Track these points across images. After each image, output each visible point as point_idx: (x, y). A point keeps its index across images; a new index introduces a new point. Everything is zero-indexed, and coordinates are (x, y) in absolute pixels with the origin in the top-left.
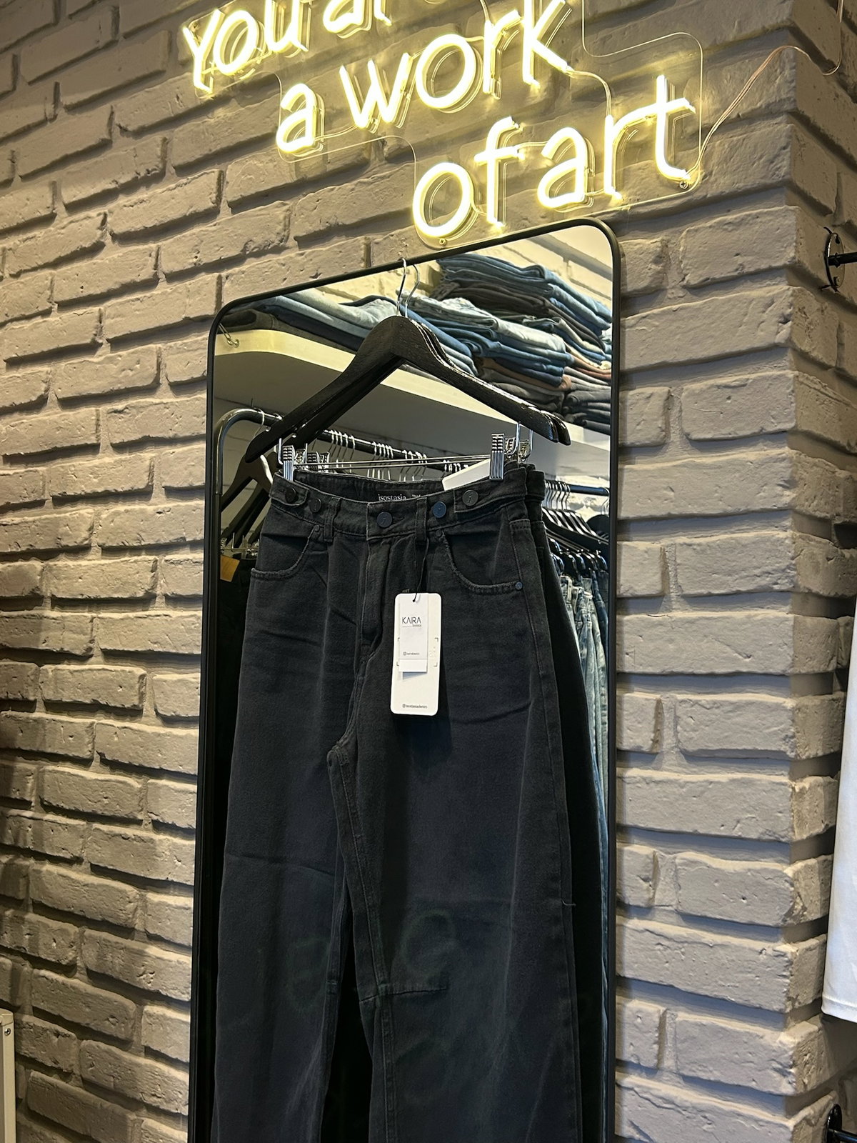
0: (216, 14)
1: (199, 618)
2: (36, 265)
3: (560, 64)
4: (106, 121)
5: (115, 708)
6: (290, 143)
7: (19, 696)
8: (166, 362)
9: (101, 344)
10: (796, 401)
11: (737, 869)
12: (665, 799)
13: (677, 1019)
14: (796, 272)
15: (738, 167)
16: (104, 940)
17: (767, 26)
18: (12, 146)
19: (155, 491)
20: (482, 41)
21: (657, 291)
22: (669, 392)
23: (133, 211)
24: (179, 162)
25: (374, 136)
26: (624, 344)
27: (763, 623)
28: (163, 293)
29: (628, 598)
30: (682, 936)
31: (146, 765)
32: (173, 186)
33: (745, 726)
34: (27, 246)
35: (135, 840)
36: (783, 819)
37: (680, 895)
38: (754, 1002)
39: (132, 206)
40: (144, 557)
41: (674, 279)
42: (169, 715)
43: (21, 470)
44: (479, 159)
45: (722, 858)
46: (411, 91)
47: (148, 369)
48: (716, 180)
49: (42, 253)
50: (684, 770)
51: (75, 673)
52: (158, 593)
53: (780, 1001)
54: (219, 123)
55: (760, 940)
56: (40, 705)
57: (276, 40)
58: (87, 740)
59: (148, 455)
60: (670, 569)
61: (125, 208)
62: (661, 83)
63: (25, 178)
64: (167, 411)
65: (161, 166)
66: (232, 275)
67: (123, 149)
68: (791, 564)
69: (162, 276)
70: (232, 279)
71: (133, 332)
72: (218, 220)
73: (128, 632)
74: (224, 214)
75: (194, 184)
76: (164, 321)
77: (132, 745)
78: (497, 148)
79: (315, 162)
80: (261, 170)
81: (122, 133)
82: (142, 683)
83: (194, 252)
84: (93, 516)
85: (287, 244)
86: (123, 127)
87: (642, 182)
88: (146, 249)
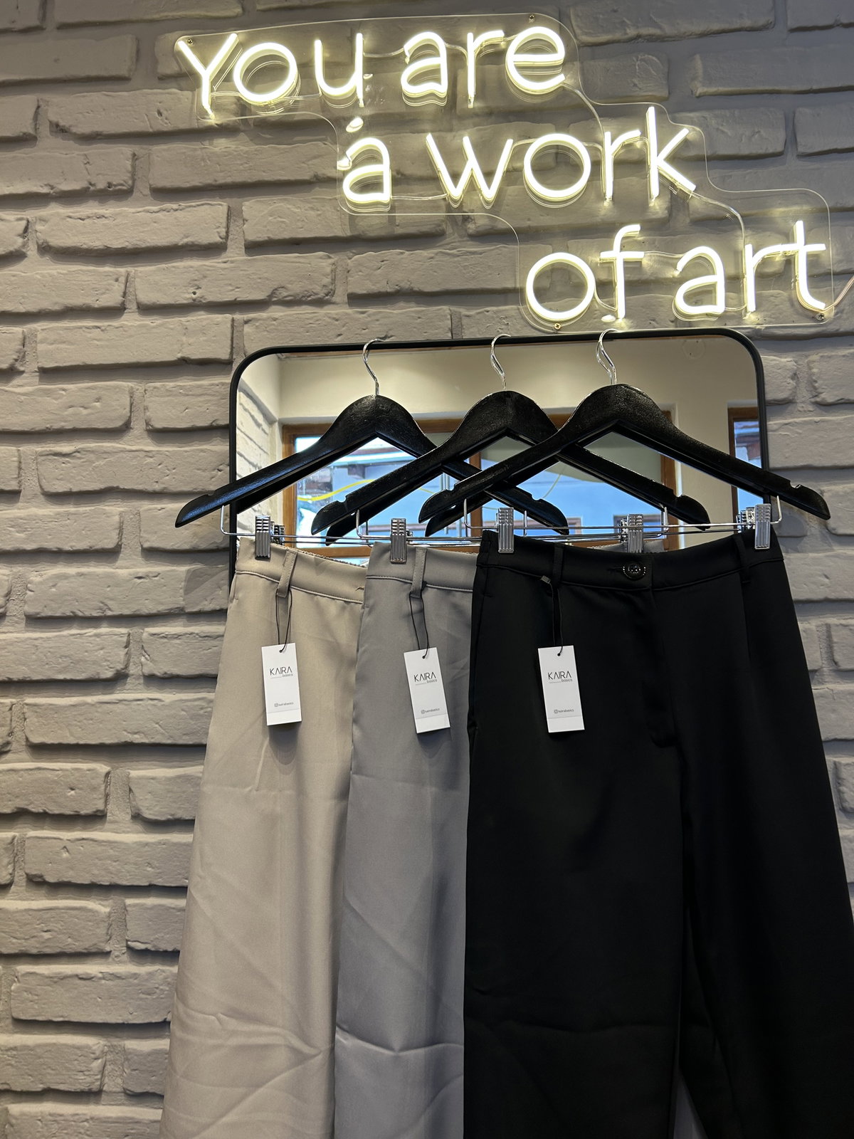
0: (232, 38)
4: (28, 114)
5: (61, 815)
6: (361, 195)
8: (145, 404)
9: (24, 372)
19: (125, 552)
21: (788, 403)
23: (84, 225)
24: (160, 183)
25: (458, 209)
31: (123, 884)
32: (153, 208)
35: (100, 978)
39: (83, 220)
40: (104, 630)
41: (804, 394)
44: (605, 255)
47: (118, 409)
48: (848, 318)
52: (131, 672)
54: (226, 153)
59: (116, 509)
61: (69, 219)
62: (798, 229)
64: (151, 459)
65: (130, 182)
66: (260, 320)
67: (59, 151)
69: (132, 306)
70: (257, 324)
71: (89, 362)
72: (228, 257)
73: (85, 721)
74: (235, 253)
75: (189, 212)
76: (145, 357)
77: (97, 861)
78: (621, 250)
79: (378, 221)
80: (298, 216)
81: (56, 132)
82: (107, 782)
83: (192, 287)
84: (11, 577)
85: (334, 299)
86: (64, 126)
87: (777, 307)
88: (111, 272)
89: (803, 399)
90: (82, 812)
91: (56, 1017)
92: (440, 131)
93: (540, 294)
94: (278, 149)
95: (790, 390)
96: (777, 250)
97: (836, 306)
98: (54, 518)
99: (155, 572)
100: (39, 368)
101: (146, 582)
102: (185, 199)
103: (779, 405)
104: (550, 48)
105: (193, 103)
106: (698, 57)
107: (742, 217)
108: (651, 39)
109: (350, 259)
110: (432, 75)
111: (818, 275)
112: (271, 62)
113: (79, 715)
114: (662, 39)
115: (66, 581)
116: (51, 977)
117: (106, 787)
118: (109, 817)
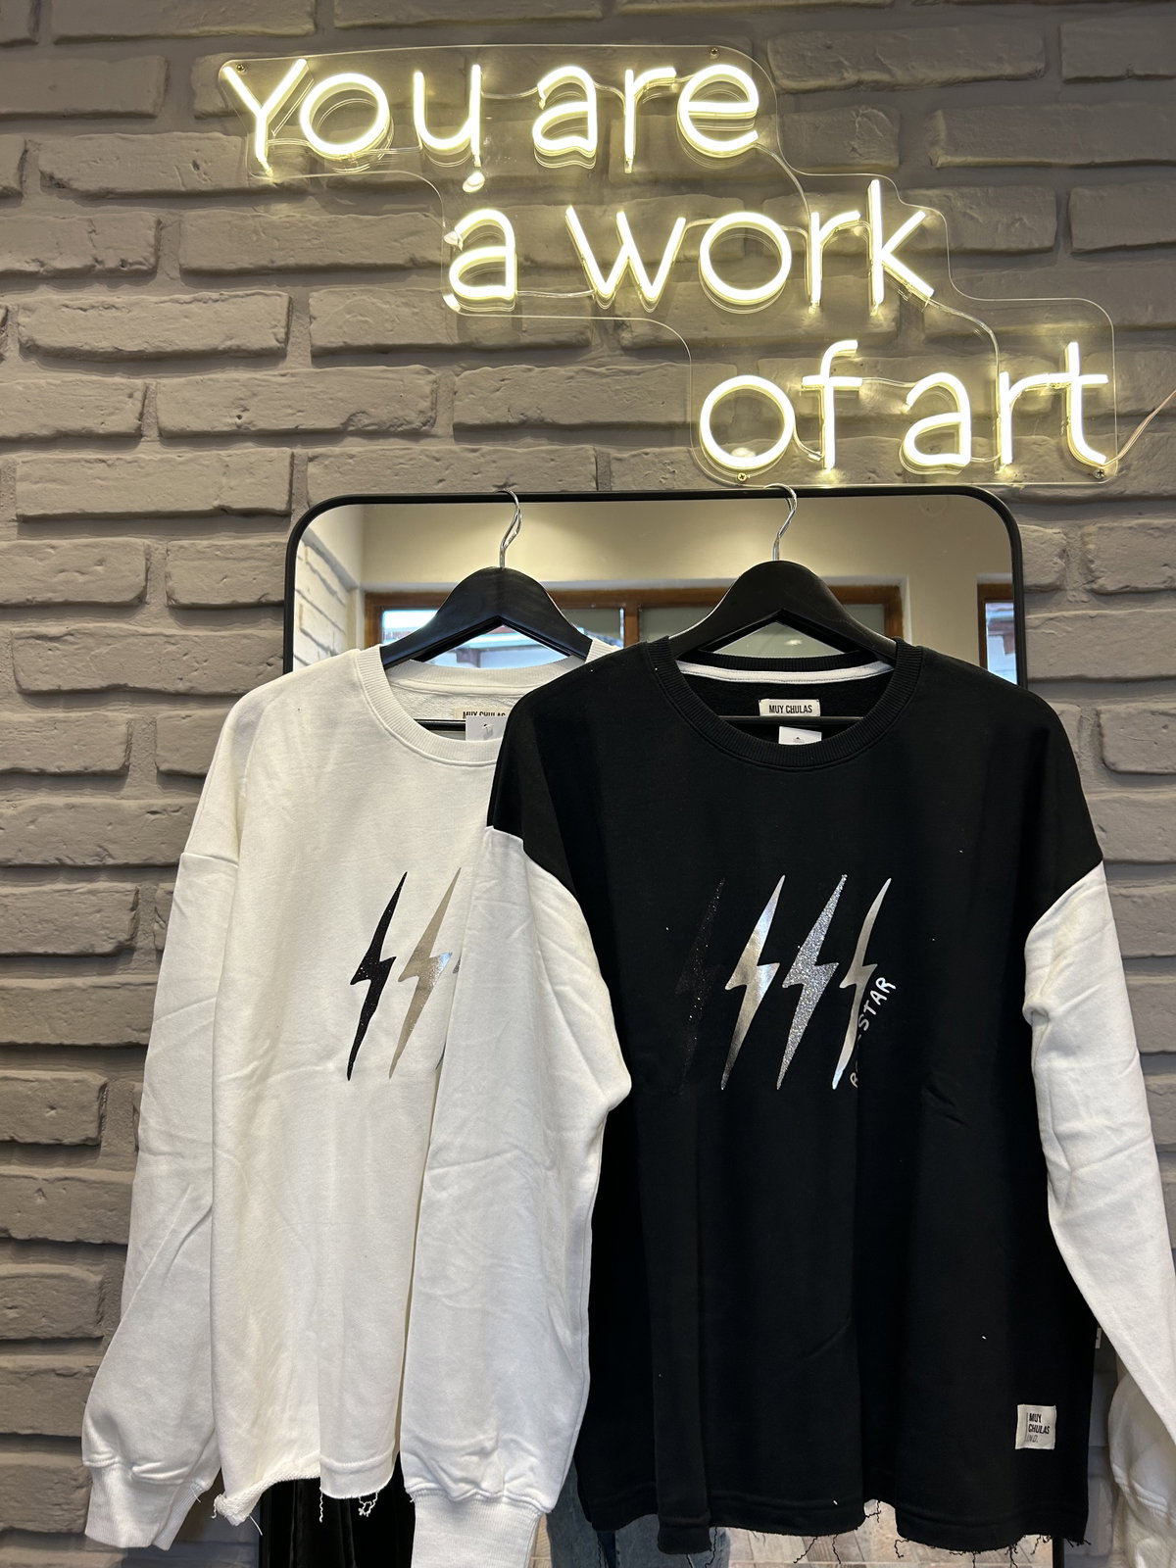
0: (300, 64)
4: (11, 162)
6: (473, 287)
8: (168, 569)
15: (1164, 468)
19: (134, 776)
21: (1054, 590)
23: (86, 318)
24: (194, 263)
25: (608, 312)
28: (162, 461)
32: (183, 297)
39: (85, 310)
40: (103, 884)
41: (1076, 579)
44: (810, 382)
47: (124, 576)
48: (1135, 478)
52: (139, 945)
54: (287, 224)
59: (122, 715)
61: (64, 309)
62: (1071, 353)
64: (173, 648)
65: (152, 260)
66: (329, 456)
67: (55, 214)
69: (152, 433)
70: (327, 463)
71: (90, 511)
72: (287, 368)
73: (73, 1013)
74: (298, 363)
75: (234, 303)
76: (169, 505)
77: (85, 1209)
78: (831, 375)
79: (497, 325)
80: (387, 314)
81: (49, 187)
82: (102, 1098)
83: (237, 408)
85: (434, 430)
86: (61, 179)
87: (1040, 460)
88: (122, 384)
89: (1075, 585)
90: (66, 1141)
91: (23, 1428)
92: (586, 203)
93: (721, 434)
94: (361, 220)
95: (1055, 572)
96: (1042, 381)
97: (1121, 460)
98: (36, 727)
99: (177, 805)
100: (17, 516)
101: (162, 819)
102: (228, 286)
103: (1042, 592)
104: (738, 94)
105: (242, 153)
106: (939, 113)
107: (995, 334)
108: (877, 87)
109: (458, 375)
110: (576, 125)
111: (1097, 417)
112: (353, 100)
113: (65, 1003)
114: (892, 88)
115: (50, 815)
116: (17, 1373)
117: (101, 1105)
118: (104, 1147)
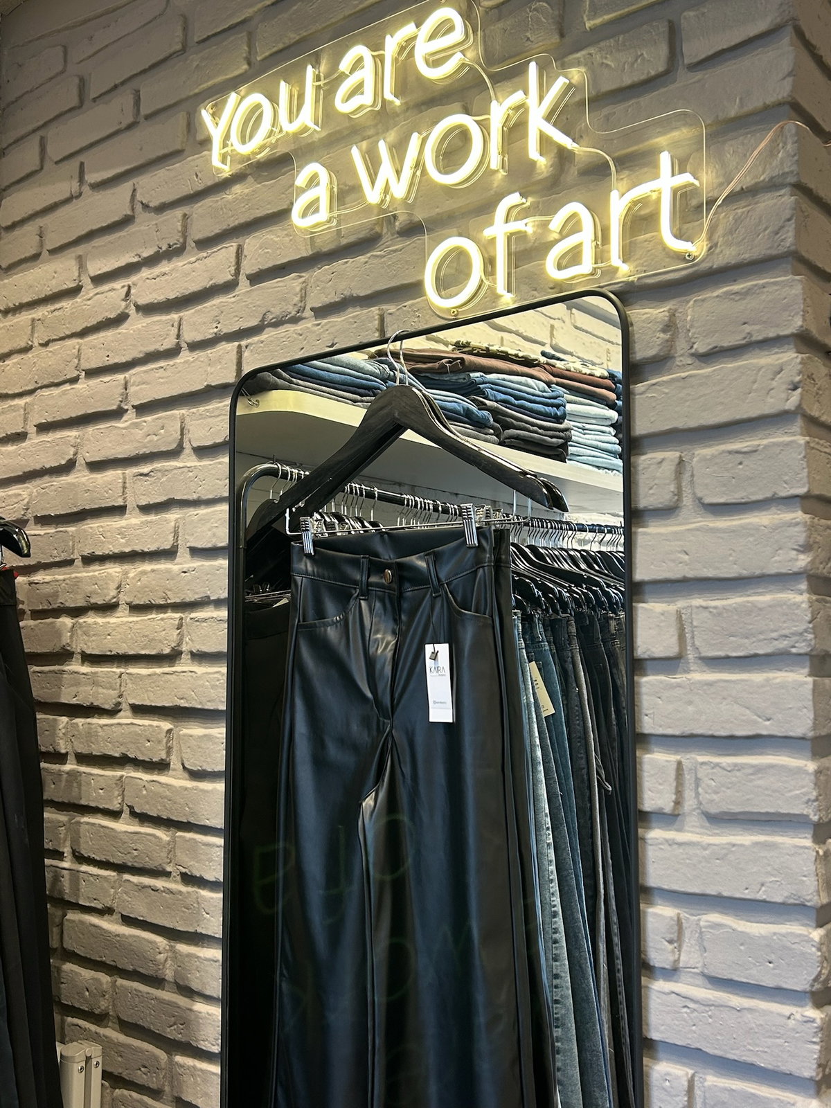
0: (233, 97)
1: (224, 674)
2: (63, 335)
3: (566, 142)
4: (128, 199)
5: (143, 761)
6: (304, 220)
7: (51, 749)
8: (191, 428)
9: (127, 410)
10: (808, 466)
11: (763, 933)
12: (688, 861)
13: (706, 1084)
14: (804, 340)
15: (743, 239)
16: (136, 990)
17: (768, 102)
18: (40, 222)
19: (180, 550)
20: (488, 119)
21: (665, 358)
22: (680, 457)
23: (155, 284)
24: (199, 236)
25: (385, 211)
26: (635, 411)
27: (782, 686)
28: (186, 362)
29: (646, 660)
30: (710, 1000)
31: (174, 818)
32: (193, 259)
33: (767, 789)
34: (55, 316)
35: (164, 891)
36: (808, 883)
37: (706, 958)
38: (784, 1068)
39: (155, 279)
40: (170, 614)
41: (682, 347)
42: (195, 769)
43: (51, 530)
44: (488, 233)
45: (747, 921)
46: (421, 167)
47: (172, 435)
48: (722, 251)
49: (69, 323)
50: (706, 831)
51: (105, 728)
52: (184, 649)
53: (810, 1068)
54: (237, 199)
55: (789, 1005)
56: (71, 758)
57: (291, 122)
58: (116, 793)
59: (173, 516)
60: (686, 631)
61: (148, 281)
62: (665, 159)
63: (53, 252)
64: (191, 474)
65: (181, 240)
66: (252, 344)
67: (145, 224)
68: (808, 628)
69: (184, 345)
70: (252, 348)
72: (237, 291)
73: (155, 688)
74: (243, 287)
75: (213, 257)
76: (185, 389)
77: (160, 799)
78: (506, 222)
79: (329, 237)
80: (278, 244)
81: (144, 209)
82: (169, 737)
83: (215, 322)
84: (120, 575)
85: (305, 315)
86: (146, 203)
87: (649, 254)
88: (169, 319)
89: (682, 352)
90: (154, 760)
94: (268, 185)
95: (661, 345)
99: (194, 567)
100: (133, 406)
101: (187, 576)
102: (211, 247)
104: (448, 29)
109: (312, 276)
113: (153, 683)
115: (146, 576)
116: (138, 886)
117: (168, 741)
118: (171, 766)
